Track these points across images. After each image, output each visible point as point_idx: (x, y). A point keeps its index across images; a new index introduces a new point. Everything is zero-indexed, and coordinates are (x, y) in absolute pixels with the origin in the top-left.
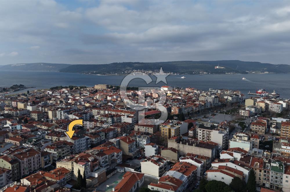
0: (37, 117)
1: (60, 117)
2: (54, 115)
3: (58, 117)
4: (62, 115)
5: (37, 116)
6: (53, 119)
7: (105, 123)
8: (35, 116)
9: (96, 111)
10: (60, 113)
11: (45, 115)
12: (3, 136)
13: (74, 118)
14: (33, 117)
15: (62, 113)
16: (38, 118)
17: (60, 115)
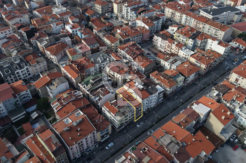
0: (100, 10)
1: (126, 14)
2: (119, 9)
3: (124, 14)
4: (128, 12)
5: (101, 8)
6: (118, 14)
7: (183, 48)
8: (99, 8)
9: (171, 10)
10: (127, 10)
11: (109, 8)
12: (60, 53)
13: (143, 26)
14: (97, 8)
15: (129, 10)
16: (102, 11)
17: (126, 12)
